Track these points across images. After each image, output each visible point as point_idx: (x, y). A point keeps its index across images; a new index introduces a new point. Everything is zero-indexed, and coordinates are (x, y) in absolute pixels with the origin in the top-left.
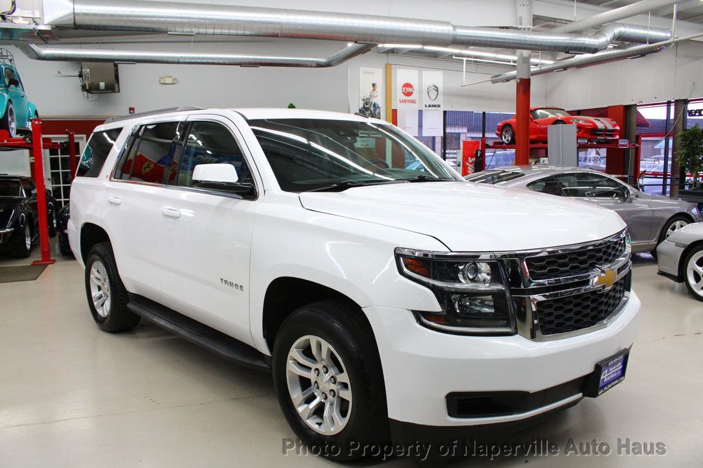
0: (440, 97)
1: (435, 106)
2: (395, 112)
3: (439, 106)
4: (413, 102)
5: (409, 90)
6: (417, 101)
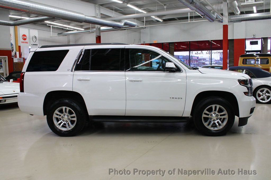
0: (37, 41)
1: (35, 45)
2: (20, 47)
3: (37, 45)
4: (27, 43)
5: (25, 37)
6: (28, 42)
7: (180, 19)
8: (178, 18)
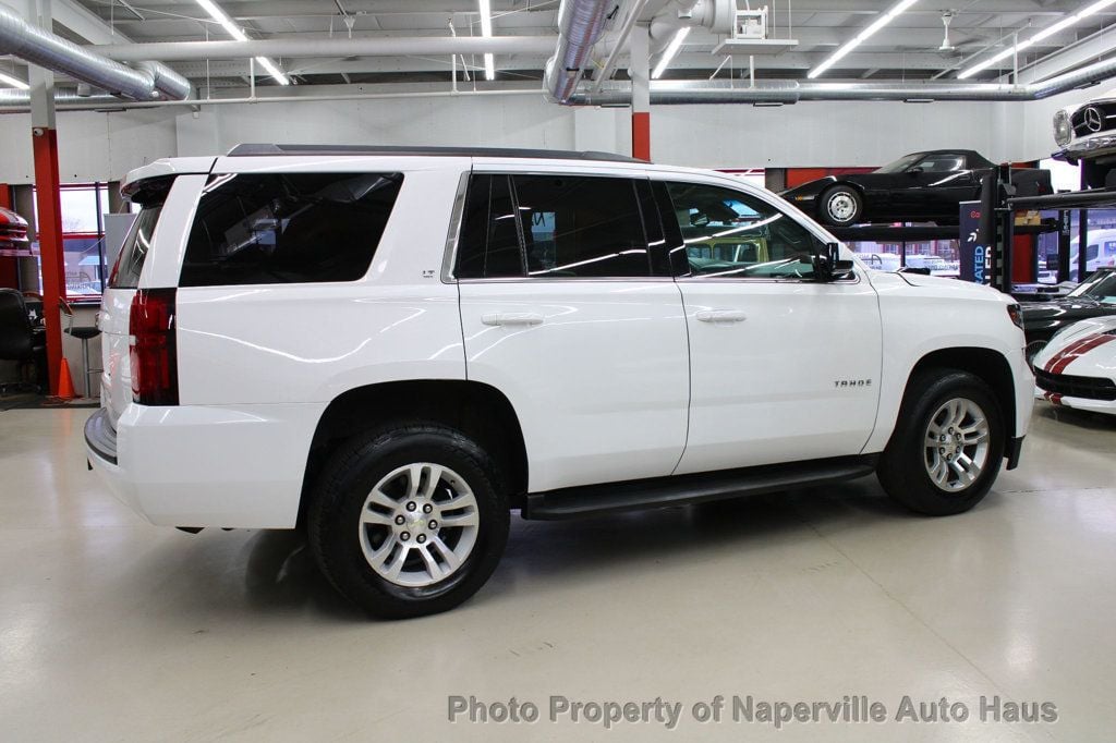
7: (357, 78)
8: (349, 75)
